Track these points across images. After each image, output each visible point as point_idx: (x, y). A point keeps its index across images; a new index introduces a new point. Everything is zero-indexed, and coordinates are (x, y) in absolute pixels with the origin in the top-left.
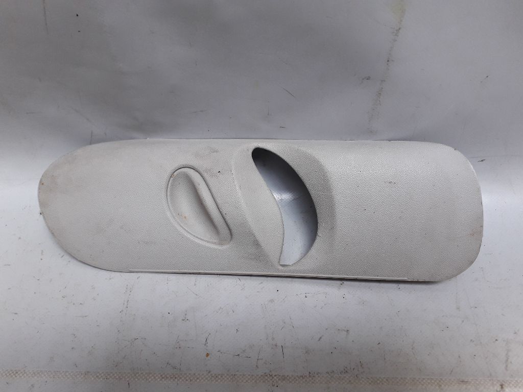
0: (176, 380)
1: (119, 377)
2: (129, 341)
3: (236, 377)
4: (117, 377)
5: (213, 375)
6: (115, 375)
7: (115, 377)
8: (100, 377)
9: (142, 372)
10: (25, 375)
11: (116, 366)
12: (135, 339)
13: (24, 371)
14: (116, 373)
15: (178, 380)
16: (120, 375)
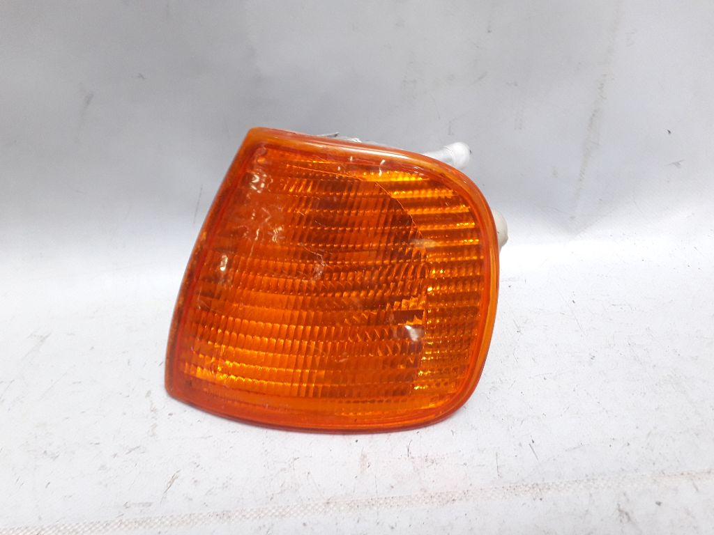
0: (375, 508)
1: (280, 513)
2: (286, 463)
3: (470, 493)
4: (277, 514)
5: (432, 494)
6: (274, 511)
7: (273, 514)
8: (248, 516)
9: (316, 502)
11: (272, 498)
12: (295, 459)
14: (274, 508)
15: (378, 508)
16: (281, 510)
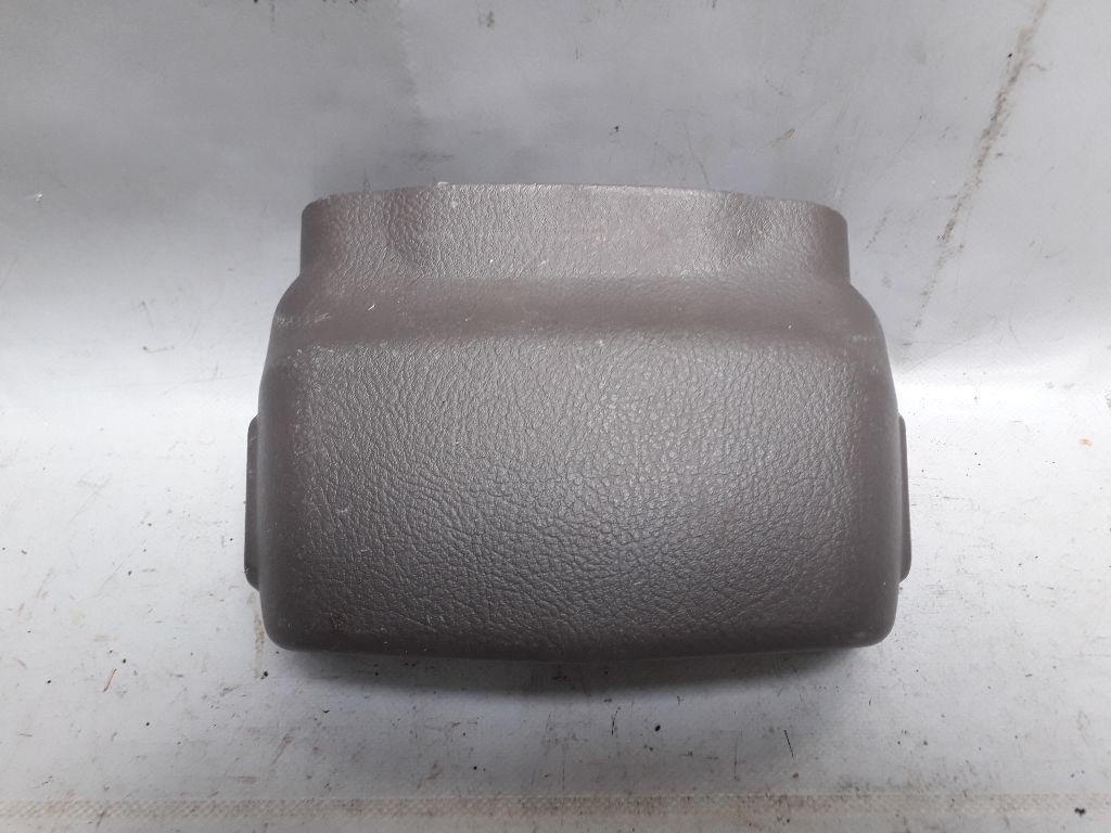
2: (440, 730)
7: (420, 811)
10: (217, 811)
11: (419, 786)
12: (455, 725)
13: (214, 802)
14: (421, 801)
16: (431, 805)
